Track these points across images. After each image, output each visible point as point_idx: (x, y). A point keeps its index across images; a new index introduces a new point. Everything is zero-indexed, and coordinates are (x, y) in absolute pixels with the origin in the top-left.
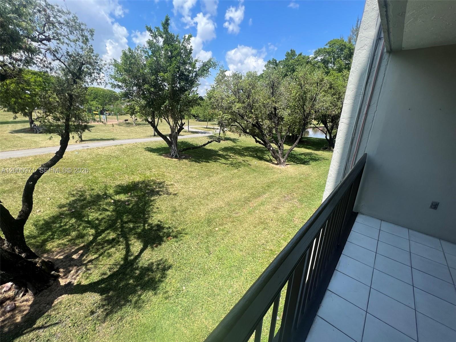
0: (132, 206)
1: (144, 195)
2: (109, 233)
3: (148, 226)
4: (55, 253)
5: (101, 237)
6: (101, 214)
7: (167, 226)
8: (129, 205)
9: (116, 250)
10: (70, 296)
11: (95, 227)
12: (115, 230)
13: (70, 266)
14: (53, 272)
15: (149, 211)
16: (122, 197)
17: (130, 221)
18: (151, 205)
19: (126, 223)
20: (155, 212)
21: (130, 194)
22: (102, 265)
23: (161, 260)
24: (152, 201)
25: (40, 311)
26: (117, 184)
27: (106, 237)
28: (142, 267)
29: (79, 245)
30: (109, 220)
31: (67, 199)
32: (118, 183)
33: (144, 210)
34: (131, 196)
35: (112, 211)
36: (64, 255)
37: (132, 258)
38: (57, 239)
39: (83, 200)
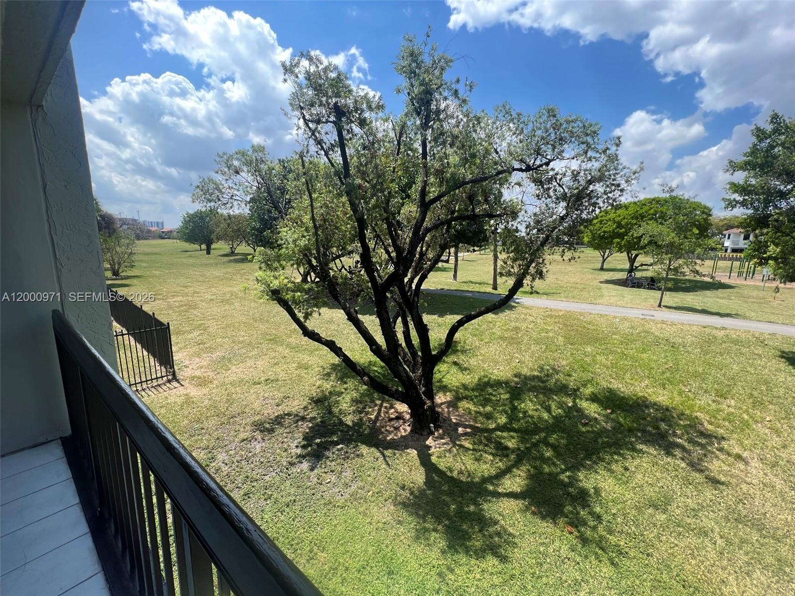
0: (588, 432)
1: (630, 430)
2: (513, 437)
3: (569, 477)
4: (457, 413)
5: (500, 433)
6: (536, 410)
7: (598, 509)
8: (585, 425)
9: (492, 461)
10: (416, 457)
11: (512, 418)
12: (522, 440)
13: (448, 434)
14: (432, 425)
15: (603, 460)
16: (592, 409)
17: (554, 447)
18: (619, 454)
19: (547, 444)
20: (611, 471)
21: (609, 411)
22: (461, 459)
23: (510, 534)
24: (634, 449)
25: (398, 446)
26: (611, 386)
27: (504, 438)
28: (482, 510)
29: (477, 423)
30: (534, 423)
31: (532, 370)
32: (615, 385)
33: (596, 451)
34: (607, 417)
35: (553, 416)
36: (458, 421)
37: (491, 488)
38: (474, 402)
39: (543, 382)
